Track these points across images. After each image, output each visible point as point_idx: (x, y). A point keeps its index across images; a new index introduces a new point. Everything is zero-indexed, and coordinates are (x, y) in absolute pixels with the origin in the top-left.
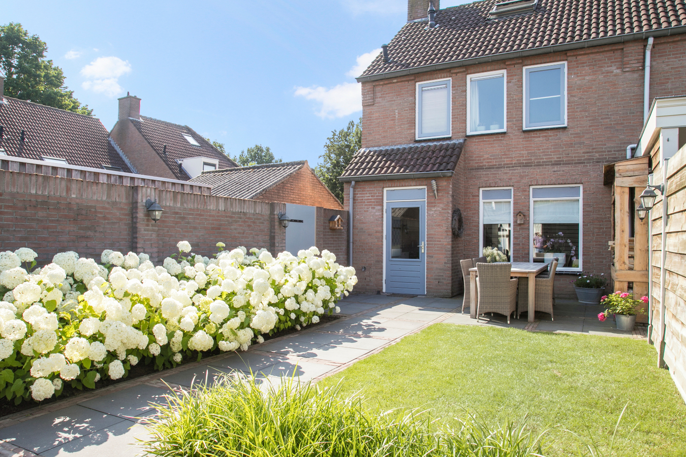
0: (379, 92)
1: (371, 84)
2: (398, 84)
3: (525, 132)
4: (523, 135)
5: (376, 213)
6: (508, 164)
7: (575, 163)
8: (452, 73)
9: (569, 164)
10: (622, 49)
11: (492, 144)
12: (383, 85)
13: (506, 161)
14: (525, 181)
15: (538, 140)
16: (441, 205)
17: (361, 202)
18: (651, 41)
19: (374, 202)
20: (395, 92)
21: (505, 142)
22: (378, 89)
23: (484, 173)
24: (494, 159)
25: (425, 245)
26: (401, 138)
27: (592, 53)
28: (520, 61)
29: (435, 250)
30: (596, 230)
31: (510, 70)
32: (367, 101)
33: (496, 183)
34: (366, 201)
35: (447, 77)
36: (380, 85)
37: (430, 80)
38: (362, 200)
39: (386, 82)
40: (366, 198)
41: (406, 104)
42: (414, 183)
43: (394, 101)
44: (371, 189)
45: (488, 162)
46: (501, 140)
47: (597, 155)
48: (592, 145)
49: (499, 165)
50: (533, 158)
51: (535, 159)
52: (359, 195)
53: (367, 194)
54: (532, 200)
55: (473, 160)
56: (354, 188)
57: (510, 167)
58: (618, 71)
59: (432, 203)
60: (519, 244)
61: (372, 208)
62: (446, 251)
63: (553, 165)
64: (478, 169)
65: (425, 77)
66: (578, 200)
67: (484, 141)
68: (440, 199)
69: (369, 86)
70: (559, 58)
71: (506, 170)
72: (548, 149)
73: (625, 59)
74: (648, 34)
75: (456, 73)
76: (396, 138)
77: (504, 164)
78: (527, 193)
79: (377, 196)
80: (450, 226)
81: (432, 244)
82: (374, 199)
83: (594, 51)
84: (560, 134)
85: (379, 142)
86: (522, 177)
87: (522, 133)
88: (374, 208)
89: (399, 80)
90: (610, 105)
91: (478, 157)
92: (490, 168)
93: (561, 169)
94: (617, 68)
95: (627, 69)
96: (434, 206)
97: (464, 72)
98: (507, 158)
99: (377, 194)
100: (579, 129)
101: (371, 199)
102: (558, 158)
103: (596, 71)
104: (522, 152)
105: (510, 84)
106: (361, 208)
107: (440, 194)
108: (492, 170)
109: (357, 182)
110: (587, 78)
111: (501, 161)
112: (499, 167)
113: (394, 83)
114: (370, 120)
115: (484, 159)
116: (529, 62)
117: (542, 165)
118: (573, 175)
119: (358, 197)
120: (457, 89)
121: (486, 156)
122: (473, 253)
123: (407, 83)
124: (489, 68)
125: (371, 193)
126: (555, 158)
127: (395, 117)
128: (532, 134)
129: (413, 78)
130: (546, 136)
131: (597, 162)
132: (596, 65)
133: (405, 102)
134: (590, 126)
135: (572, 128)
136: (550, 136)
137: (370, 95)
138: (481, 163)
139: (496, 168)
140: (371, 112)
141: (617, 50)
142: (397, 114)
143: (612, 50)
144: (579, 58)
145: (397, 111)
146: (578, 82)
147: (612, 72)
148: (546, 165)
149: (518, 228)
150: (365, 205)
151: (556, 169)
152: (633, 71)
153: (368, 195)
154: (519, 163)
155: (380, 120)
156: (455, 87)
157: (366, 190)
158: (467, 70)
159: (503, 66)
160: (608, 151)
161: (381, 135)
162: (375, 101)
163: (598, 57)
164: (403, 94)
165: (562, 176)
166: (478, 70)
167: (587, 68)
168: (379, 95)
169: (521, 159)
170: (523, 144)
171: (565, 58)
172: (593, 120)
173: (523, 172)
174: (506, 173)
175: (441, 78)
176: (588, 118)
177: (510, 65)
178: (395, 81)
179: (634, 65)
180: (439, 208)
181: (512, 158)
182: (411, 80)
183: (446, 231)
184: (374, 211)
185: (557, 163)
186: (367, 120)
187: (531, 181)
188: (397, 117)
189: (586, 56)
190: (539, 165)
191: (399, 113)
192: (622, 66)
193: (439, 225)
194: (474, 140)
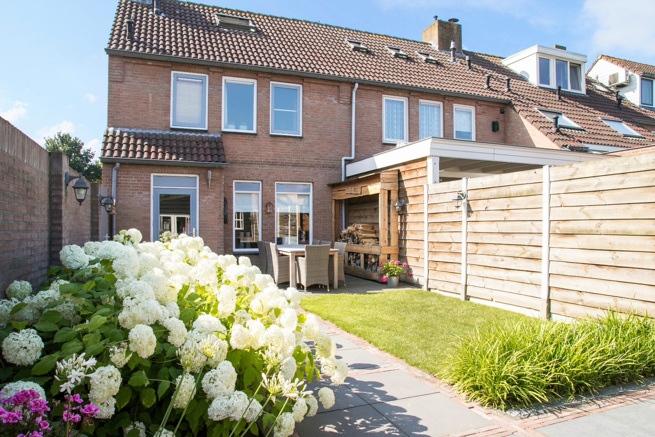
0: (129, 70)
1: (121, 59)
2: (153, 67)
3: (272, 136)
4: (270, 139)
5: (144, 199)
6: (258, 162)
7: (309, 166)
8: (210, 71)
9: (304, 166)
10: (339, 86)
11: (245, 142)
12: (134, 64)
13: (257, 158)
14: (272, 177)
15: (282, 144)
16: (214, 194)
17: (125, 186)
18: (357, 85)
19: (141, 187)
20: (148, 75)
21: (256, 142)
22: (129, 66)
23: (238, 167)
24: (246, 155)
25: (196, 231)
26: (155, 123)
27: (320, 84)
28: (270, 76)
29: (208, 236)
30: (322, 219)
31: (261, 81)
32: (116, 77)
33: (248, 177)
34: (131, 185)
35: (204, 73)
36: (131, 63)
37: (187, 71)
38: (127, 184)
39: (140, 62)
40: (131, 182)
41: (161, 90)
42: (186, 171)
43: (148, 83)
44: (138, 173)
45: (241, 158)
46: (252, 140)
47: (323, 161)
48: (319, 154)
49: (251, 161)
50: (278, 159)
51: (280, 160)
52: (122, 178)
53: (132, 178)
54: (276, 193)
55: (228, 155)
56: (118, 170)
57: (259, 164)
58: (336, 102)
59: (205, 191)
60: (267, 230)
61: (138, 193)
62: (219, 236)
63: (293, 166)
64: (232, 163)
65: (183, 68)
66: (309, 195)
67: (237, 139)
68: (213, 189)
69: (117, 61)
70: (297, 81)
71: (257, 167)
72: (289, 152)
73: (341, 94)
74: (356, 81)
75: (214, 72)
76: (149, 123)
77: (255, 161)
78: (273, 187)
79: (144, 181)
80: (223, 213)
81: (205, 230)
82: (141, 184)
83: (322, 83)
84: (298, 142)
85: (129, 123)
86: (269, 174)
87: (270, 137)
88: (141, 193)
89: (155, 63)
90: (331, 125)
91: (232, 152)
92: (243, 163)
93: (299, 170)
94: (335, 100)
95: (341, 102)
96: (207, 195)
97: (221, 72)
98: (258, 156)
99: (145, 179)
100: (311, 140)
101: (137, 184)
102: (296, 161)
103: (322, 98)
104: (269, 153)
105: (261, 94)
106: (125, 193)
107: (213, 184)
108: (245, 165)
109: (121, 164)
110: (316, 102)
111: (252, 158)
112: (251, 163)
113: (148, 65)
114: (119, 98)
115: (237, 155)
116: (276, 79)
117: (285, 165)
118: (307, 176)
119: (121, 180)
120: (214, 87)
121: (240, 152)
122: (228, 238)
123: (162, 68)
124: (243, 75)
125: (138, 178)
126: (294, 161)
127: (148, 100)
128: (278, 139)
129: (170, 65)
130: (288, 142)
131: (323, 167)
132: (322, 93)
133: (160, 88)
134: (318, 139)
135: (306, 138)
136: (291, 143)
137: (119, 71)
138: (235, 158)
139: (249, 164)
140: (119, 89)
141: (335, 86)
142: (151, 97)
143: (332, 85)
144: (311, 85)
145: (150, 95)
146: (311, 104)
147: (332, 102)
148: (288, 166)
149: (267, 216)
150: (130, 190)
151: (295, 169)
152: (345, 104)
153: (134, 179)
154: (267, 162)
155: (131, 101)
156: (212, 84)
157: (131, 173)
158: (224, 72)
159: (254, 76)
160: (330, 160)
161: (131, 116)
162: (125, 78)
163: (324, 88)
164: (158, 79)
165: (299, 175)
166: (233, 75)
167: (316, 94)
168: (129, 73)
169: (269, 158)
170: (270, 146)
171: (302, 83)
172: (320, 135)
173: (270, 170)
174: (256, 169)
175: (198, 73)
176: (317, 133)
177: (261, 77)
178: (150, 63)
179: (345, 100)
180: (212, 197)
181: (261, 156)
182: (167, 67)
183: (219, 219)
184: (142, 196)
185: (295, 165)
186: (114, 97)
187: (277, 178)
188: (150, 101)
189: (315, 85)
190: (282, 165)
191: (153, 98)
192: (339, 98)
193: (211, 213)
194: (229, 136)
